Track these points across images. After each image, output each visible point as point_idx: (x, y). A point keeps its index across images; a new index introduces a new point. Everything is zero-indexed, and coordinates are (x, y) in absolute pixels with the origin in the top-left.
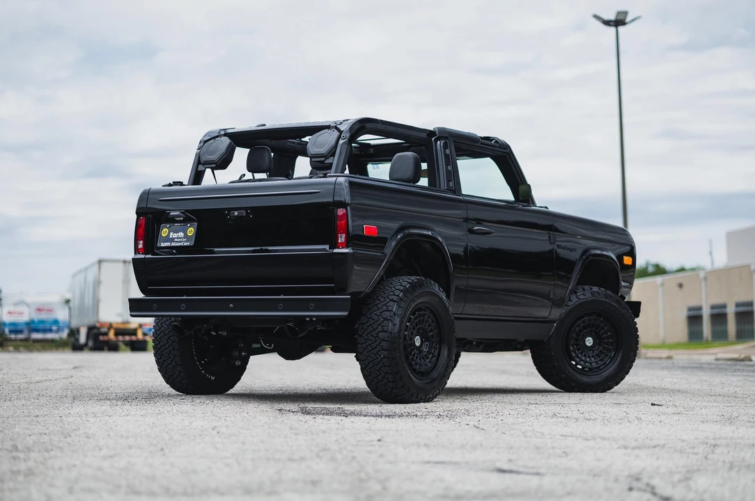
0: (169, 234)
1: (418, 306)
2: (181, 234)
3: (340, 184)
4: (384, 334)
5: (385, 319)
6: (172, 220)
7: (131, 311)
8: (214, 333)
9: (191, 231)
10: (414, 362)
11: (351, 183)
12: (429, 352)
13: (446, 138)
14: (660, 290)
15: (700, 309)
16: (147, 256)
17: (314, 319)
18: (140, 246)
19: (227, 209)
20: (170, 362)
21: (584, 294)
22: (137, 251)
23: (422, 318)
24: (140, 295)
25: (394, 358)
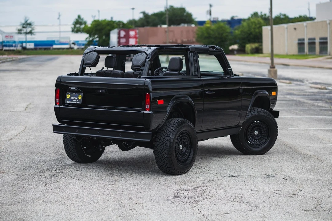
0: (70, 97)
1: (182, 132)
2: (76, 98)
3: (147, 81)
4: (166, 147)
5: (167, 140)
6: (72, 92)
7: (53, 131)
8: (90, 137)
9: (80, 97)
10: (179, 157)
11: (152, 81)
12: (186, 152)
13: (194, 52)
14: (286, 30)
15: (304, 40)
16: (61, 106)
18: (58, 101)
19: (96, 89)
20: (71, 151)
21: (254, 113)
22: (56, 103)
23: (183, 137)
24: (57, 123)
25: (170, 158)
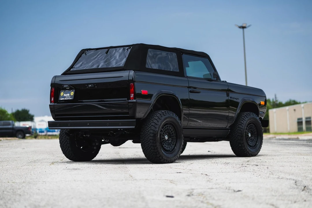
0: (63, 95)
1: (166, 123)
2: (68, 95)
3: (131, 73)
6: (65, 89)
7: (49, 126)
8: (84, 136)
9: (72, 93)
14: (288, 112)
15: (301, 119)
16: (55, 104)
17: (122, 129)
18: (53, 100)
19: (86, 84)
22: (51, 102)
23: (167, 128)
24: (53, 120)
25: (155, 146)
